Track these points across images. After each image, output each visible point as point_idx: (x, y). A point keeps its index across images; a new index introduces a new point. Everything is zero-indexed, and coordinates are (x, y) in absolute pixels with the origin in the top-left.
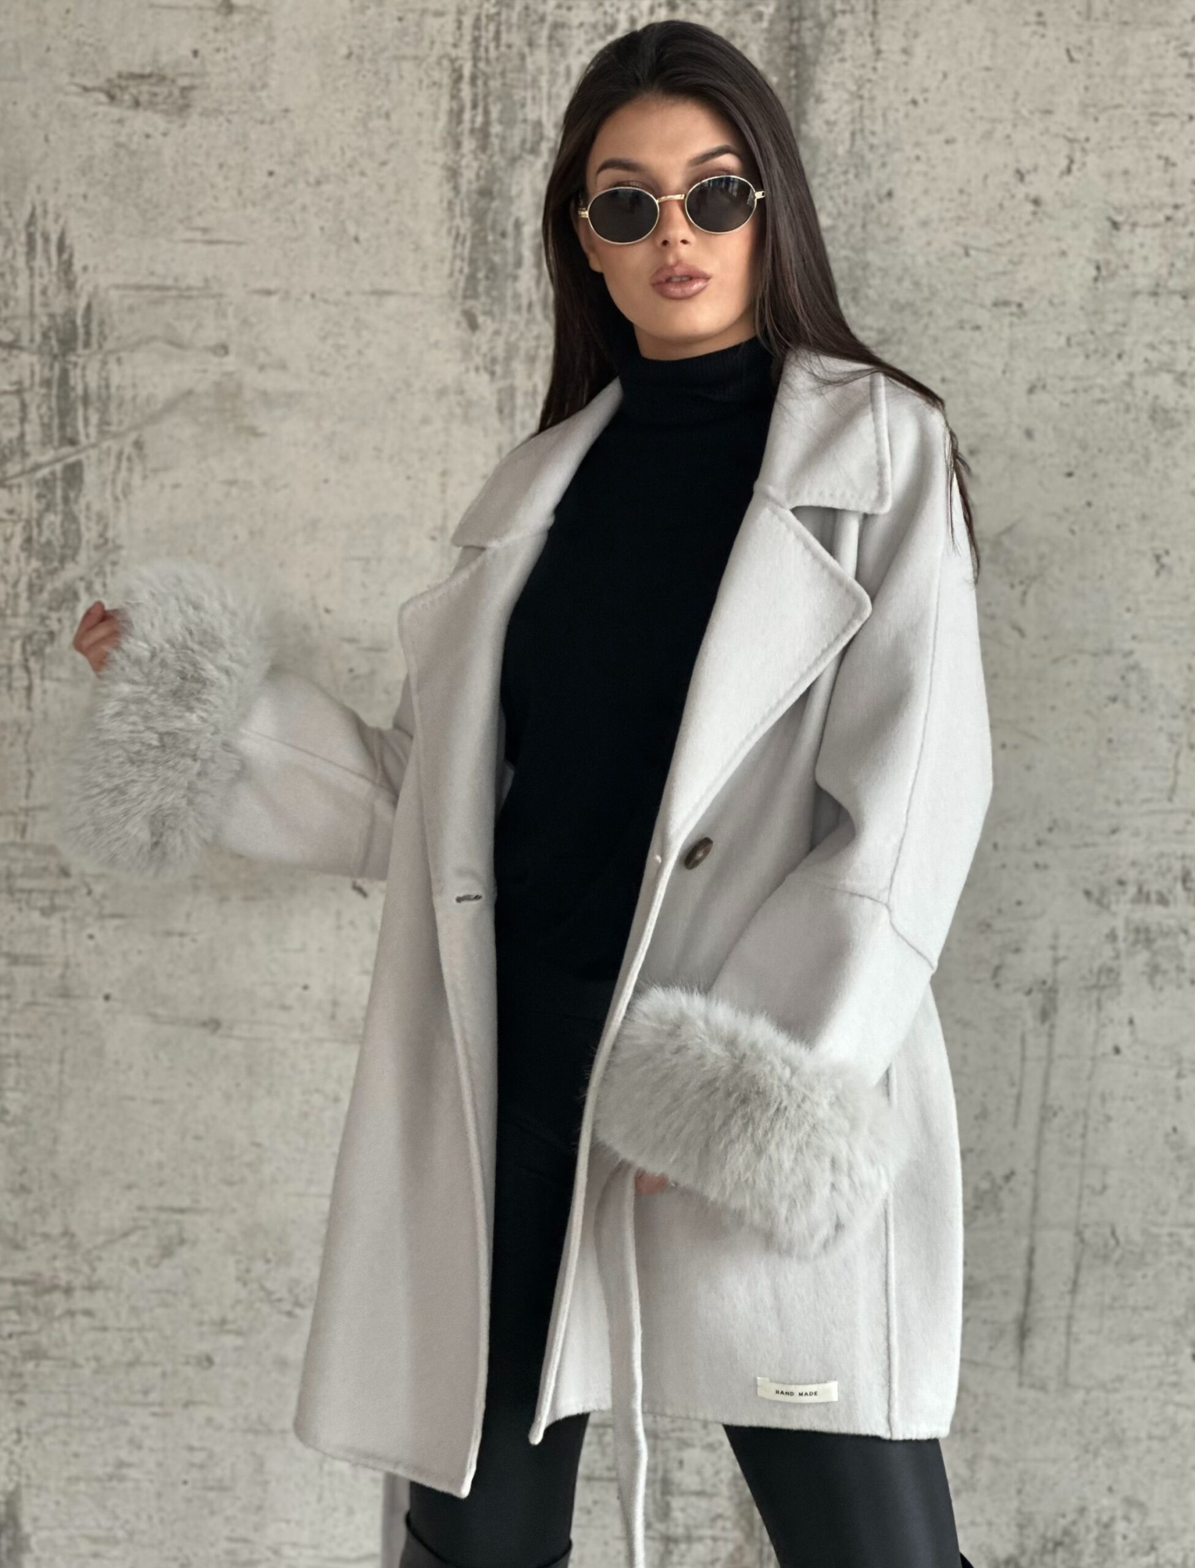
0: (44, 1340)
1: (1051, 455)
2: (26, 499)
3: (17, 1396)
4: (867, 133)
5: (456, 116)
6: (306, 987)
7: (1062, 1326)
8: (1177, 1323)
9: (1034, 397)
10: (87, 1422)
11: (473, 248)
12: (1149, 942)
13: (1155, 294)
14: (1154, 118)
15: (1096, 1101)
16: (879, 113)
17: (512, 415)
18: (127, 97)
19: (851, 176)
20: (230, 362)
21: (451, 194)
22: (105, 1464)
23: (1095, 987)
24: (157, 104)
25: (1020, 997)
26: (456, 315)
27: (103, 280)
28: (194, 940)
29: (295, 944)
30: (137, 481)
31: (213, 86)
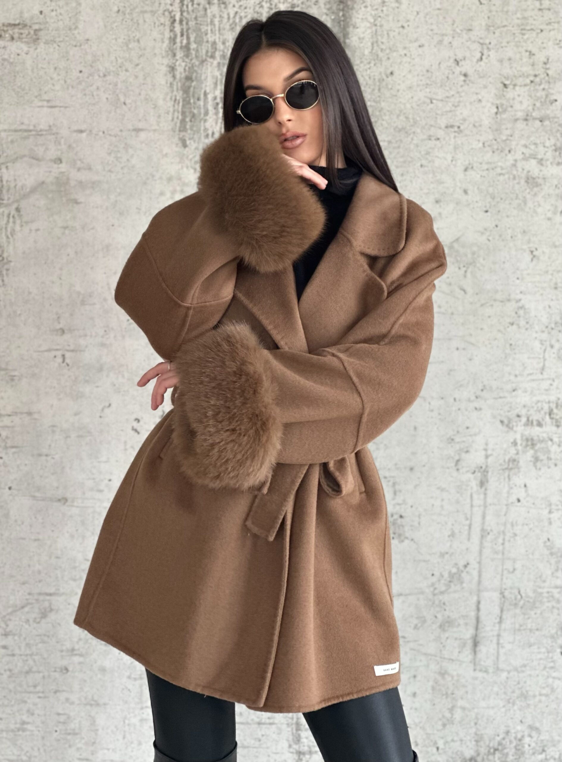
1: (477, 202)
4: (380, 43)
5: (173, 40)
6: (110, 480)
7: (495, 640)
8: (552, 637)
9: (467, 173)
10: (6, 702)
11: (183, 106)
12: (533, 445)
13: (526, 120)
14: (523, 32)
15: (509, 526)
16: (385, 33)
18: (7, 35)
19: (372, 65)
20: (63, 167)
21: (170, 79)
22: (16, 723)
23: (506, 469)
24: (22, 39)
25: (470, 475)
26: (176, 140)
28: (53, 458)
29: (104, 459)
30: (18, 228)
31: (51, 29)
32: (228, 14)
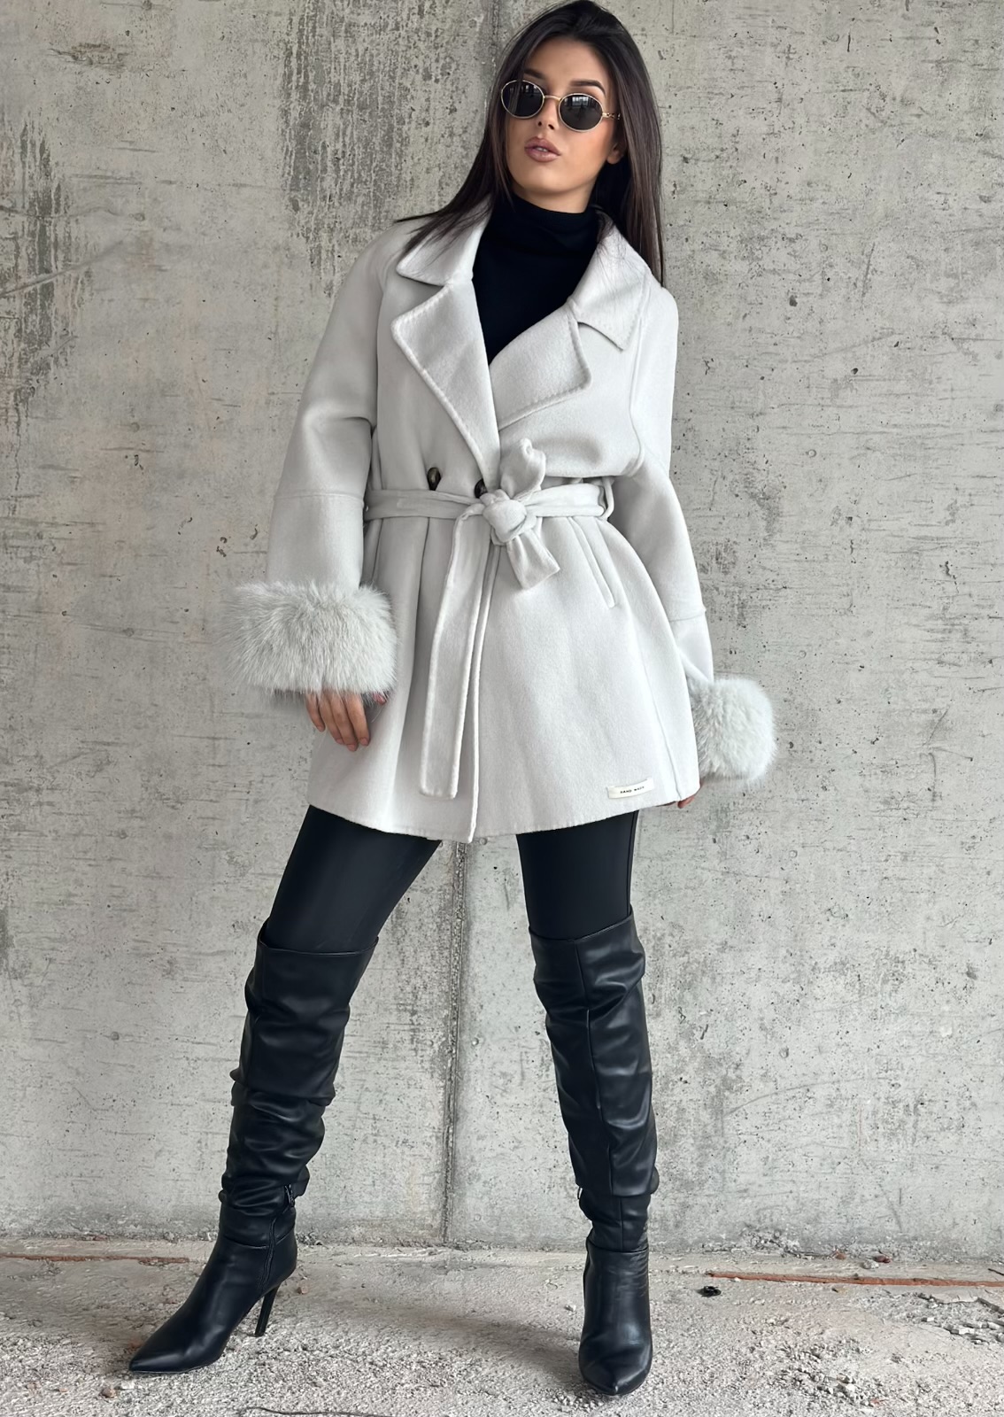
0: (23, 819)
2: (18, 305)
3: (6, 853)
5: (288, 77)
6: (187, 611)
10: (49, 869)
11: (297, 160)
13: (709, 203)
14: (710, 95)
17: (319, 264)
18: (84, 58)
20: (146, 225)
21: (282, 126)
22: (60, 895)
24: (103, 63)
26: (286, 201)
27: (69, 171)
28: (119, 580)
29: (181, 584)
30: (86, 296)
31: (138, 53)
32: (357, 50)
